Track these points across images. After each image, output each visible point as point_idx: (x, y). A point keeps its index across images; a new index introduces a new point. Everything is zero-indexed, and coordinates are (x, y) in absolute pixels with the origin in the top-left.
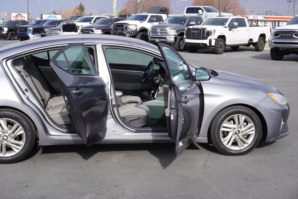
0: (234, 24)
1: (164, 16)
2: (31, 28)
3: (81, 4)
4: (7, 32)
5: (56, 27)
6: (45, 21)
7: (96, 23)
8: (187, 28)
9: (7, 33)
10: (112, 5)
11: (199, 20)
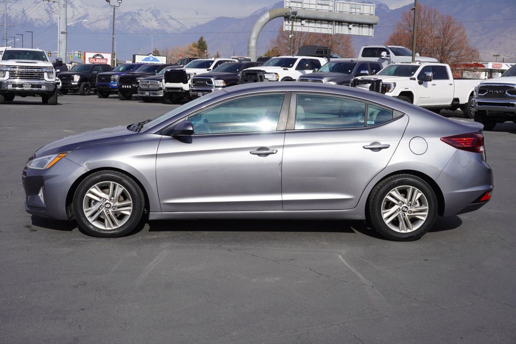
0: (427, 75)
1: (323, 61)
2: (117, 77)
3: (202, 38)
4: (79, 82)
5: (155, 75)
6: (140, 65)
7: (216, 69)
8: (352, 80)
9: (78, 84)
10: (249, 42)
11: (376, 68)
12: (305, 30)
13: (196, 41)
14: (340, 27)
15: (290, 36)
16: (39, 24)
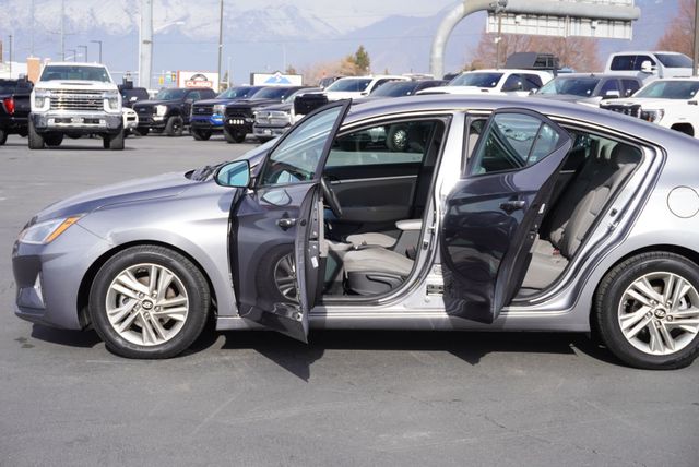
1: (545, 76)
2: (222, 107)
3: (362, 49)
4: (165, 116)
5: (280, 102)
6: (258, 88)
7: (375, 92)
9: (163, 120)
10: (432, 52)
11: (631, 86)
12: (520, 30)
13: (353, 53)
14: (578, 24)
15: (496, 40)
16: (115, 32)
